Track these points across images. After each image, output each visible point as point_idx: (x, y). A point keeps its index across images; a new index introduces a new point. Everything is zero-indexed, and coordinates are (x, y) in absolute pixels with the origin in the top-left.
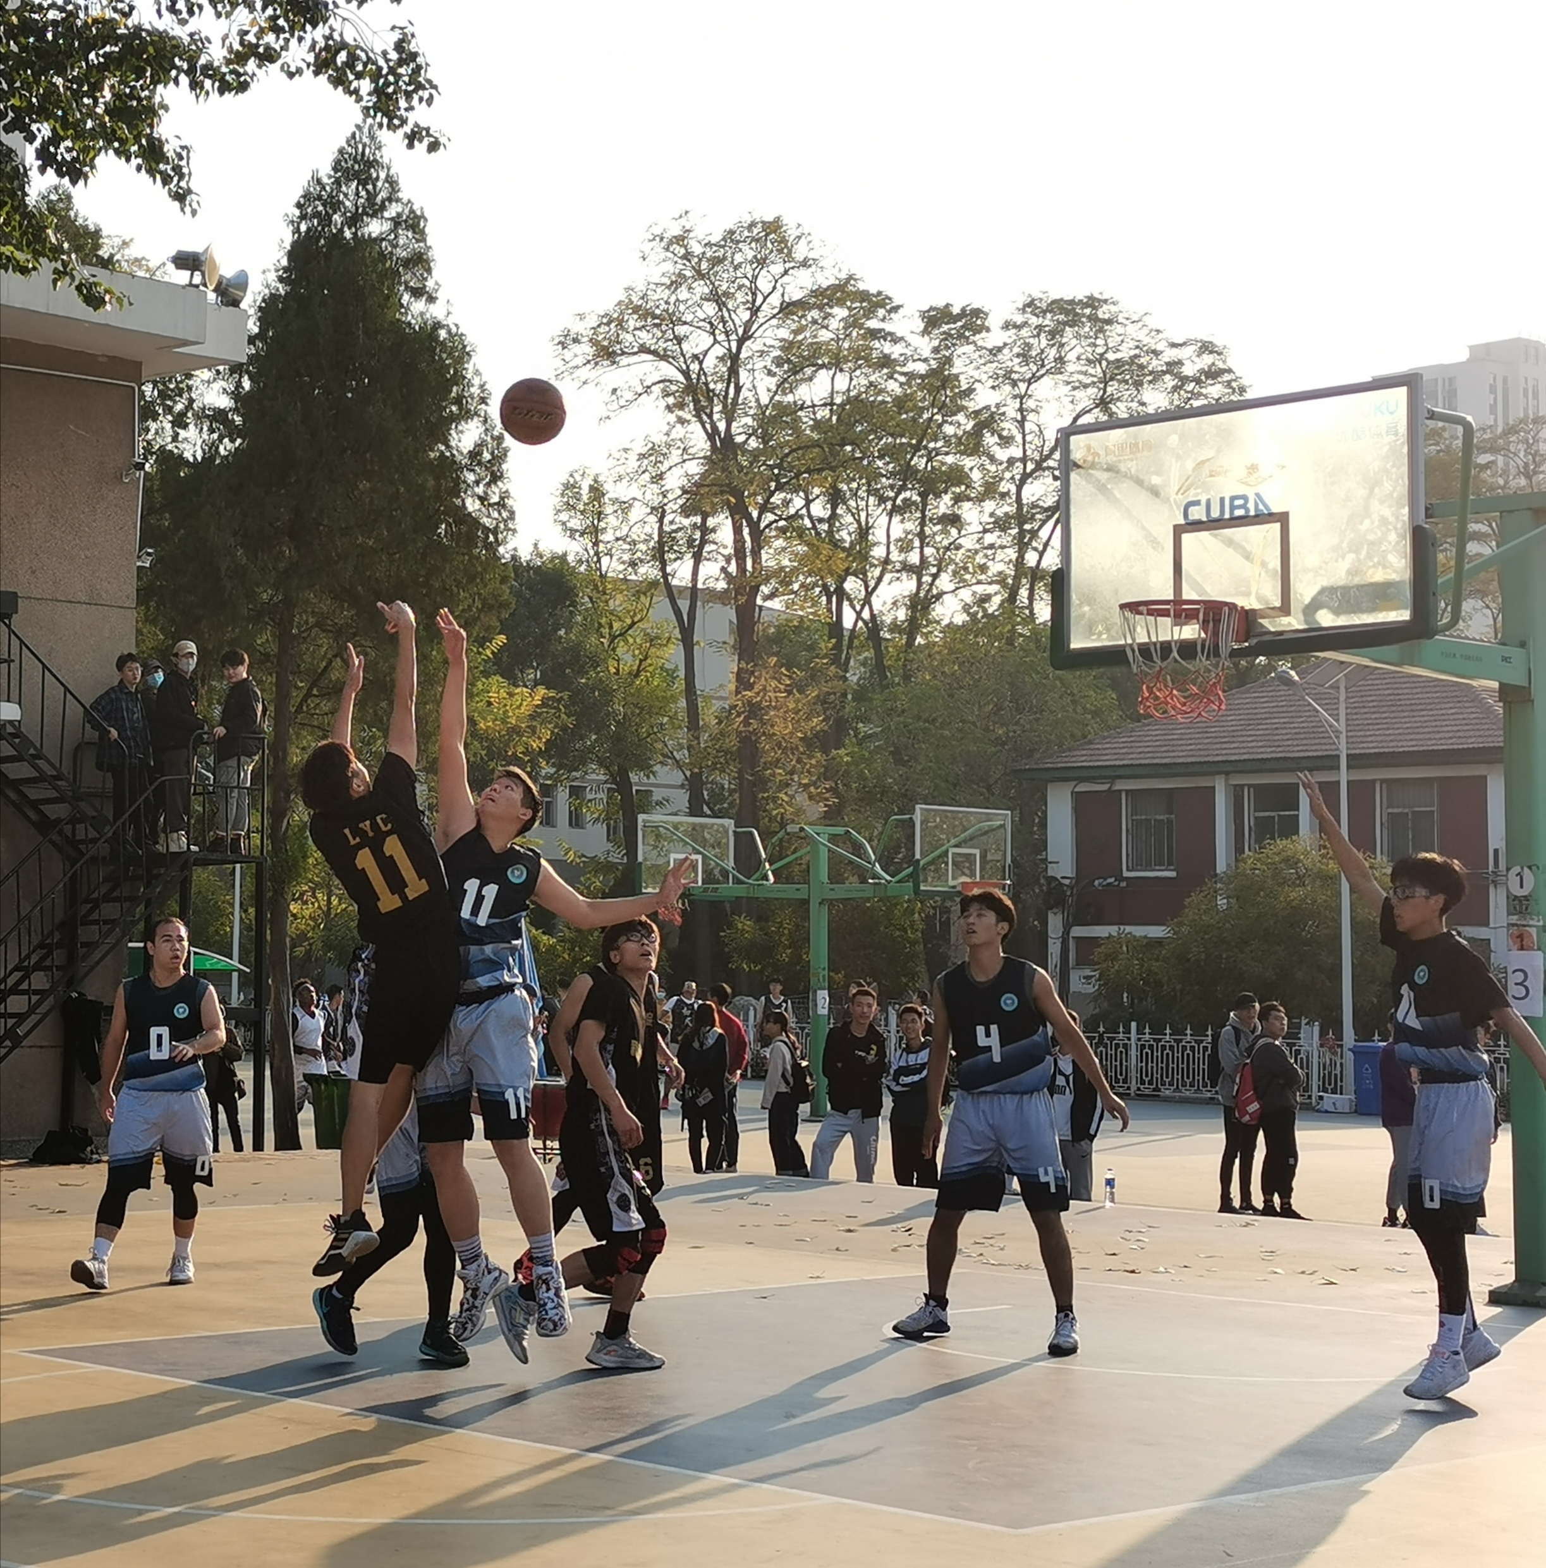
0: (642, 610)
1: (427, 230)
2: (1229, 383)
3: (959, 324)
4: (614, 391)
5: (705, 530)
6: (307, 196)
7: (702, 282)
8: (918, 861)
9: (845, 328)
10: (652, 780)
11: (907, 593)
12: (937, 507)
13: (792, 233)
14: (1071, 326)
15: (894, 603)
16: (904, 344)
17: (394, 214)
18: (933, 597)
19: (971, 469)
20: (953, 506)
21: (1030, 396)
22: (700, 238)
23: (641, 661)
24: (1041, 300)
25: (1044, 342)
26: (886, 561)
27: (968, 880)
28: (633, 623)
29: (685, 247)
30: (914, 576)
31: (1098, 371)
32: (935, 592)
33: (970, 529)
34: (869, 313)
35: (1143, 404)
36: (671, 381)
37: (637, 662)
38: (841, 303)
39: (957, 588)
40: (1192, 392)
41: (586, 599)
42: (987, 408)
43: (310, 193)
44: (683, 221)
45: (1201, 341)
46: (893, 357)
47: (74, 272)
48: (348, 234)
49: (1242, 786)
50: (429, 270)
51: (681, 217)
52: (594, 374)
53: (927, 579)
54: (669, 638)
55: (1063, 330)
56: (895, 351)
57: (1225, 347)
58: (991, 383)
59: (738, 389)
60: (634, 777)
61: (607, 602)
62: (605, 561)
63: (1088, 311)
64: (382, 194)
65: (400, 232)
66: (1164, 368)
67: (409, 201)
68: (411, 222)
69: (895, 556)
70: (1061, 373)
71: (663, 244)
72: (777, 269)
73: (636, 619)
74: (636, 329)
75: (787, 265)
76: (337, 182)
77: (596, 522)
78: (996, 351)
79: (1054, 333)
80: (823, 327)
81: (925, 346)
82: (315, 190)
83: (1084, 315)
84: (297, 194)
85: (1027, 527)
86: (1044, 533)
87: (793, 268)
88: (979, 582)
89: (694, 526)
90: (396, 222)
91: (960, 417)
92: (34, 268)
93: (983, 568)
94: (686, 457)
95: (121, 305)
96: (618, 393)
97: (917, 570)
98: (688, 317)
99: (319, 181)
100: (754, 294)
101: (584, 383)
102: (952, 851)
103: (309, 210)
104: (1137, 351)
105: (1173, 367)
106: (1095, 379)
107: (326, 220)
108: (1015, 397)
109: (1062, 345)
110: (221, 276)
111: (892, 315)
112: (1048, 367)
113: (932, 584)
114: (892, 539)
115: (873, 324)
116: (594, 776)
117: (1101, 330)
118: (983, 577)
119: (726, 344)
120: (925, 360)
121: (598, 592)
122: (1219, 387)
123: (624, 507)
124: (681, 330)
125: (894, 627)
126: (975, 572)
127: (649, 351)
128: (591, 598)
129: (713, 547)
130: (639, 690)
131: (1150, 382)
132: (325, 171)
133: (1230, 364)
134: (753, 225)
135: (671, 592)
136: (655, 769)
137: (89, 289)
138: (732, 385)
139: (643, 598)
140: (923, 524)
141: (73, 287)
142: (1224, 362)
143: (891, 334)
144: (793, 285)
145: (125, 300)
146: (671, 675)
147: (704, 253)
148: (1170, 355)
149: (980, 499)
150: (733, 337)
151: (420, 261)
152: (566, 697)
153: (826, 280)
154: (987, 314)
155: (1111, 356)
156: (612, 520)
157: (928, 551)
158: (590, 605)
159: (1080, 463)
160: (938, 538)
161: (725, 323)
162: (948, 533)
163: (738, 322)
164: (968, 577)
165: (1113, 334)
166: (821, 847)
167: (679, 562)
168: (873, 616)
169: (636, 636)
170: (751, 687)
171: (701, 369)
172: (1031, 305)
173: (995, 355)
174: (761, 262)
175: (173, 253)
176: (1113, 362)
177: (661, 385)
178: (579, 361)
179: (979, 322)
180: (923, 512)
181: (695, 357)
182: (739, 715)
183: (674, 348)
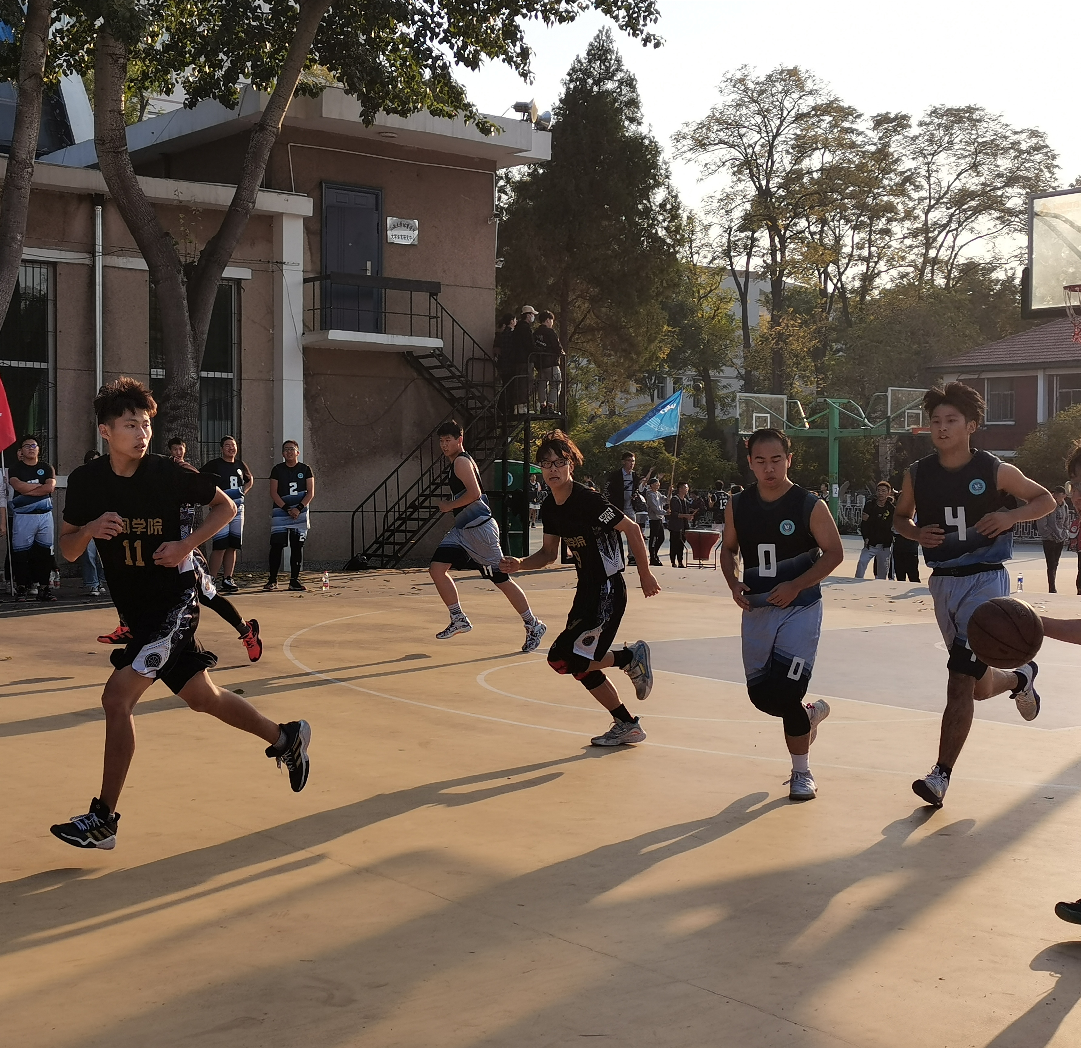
0: (716, 283)
1: (637, 86)
2: (1046, 153)
3: (894, 124)
4: (706, 165)
5: (753, 240)
6: (574, 70)
7: (754, 104)
8: (890, 416)
9: (830, 127)
10: (721, 374)
11: (861, 272)
12: (878, 225)
13: (803, 76)
14: (957, 124)
15: (854, 278)
16: (864, 136)
17: (619, 78)
18: (875, 274)
19: (898, 203)
20: (887, 224)
21: (934, 163)
22: (753, 79)
23: (715, 311)
24: (941, 109)
25: (942, 133)
26: (851, 256)
27: (915, 427)
28: (711, 290)
29: (744, 85)
30: (865, 263)
31: (972, 148)
32: (876, 271)
33: (897, 237)
34: (845, 118)
35: (998, 166)
36: (736, 159)
37: (713, 311)
38: (829, 113)
39: (889, 269)
40: (1025, 159)
41: (686, 278)
42: (909, 170)
43: (575, 67)
44: (743, 71)
45: (1031, 130)
46: (857, 143)
47: (475, 116)
48: (595, 89)
49: (1053, 375)
50: (638, 108)
51: (742, 68)
52: (693, 156)
53: (872, 264)
54: (731, 298)
55: (953, 126)
56: (859, 140)
57: (1045, 133)
58: (912, 156)
59: (773, 163)
60: (711, 373)
61: (697, 279)
62: (696, 257)
63: (967, 115)
64: (613, 67)
65: (623, 87)
66: (1010, 146)
67: (627, 71)
68: (628, 82)
69: (856, 252)
70: (951, 150)
71: (732, 84)
72: (795, 96)
73: (712, 288)
74: (718, 130)
75: (802, 94)
76: (590, 61)
77: (690, 236)
78: (915, 138)
79: (948, 128)
80: (818, 127)
81: (874, 136)
82: (578, 66)
83: (965, 117)
84: (568, 68)
85: (930, 235)
86: (940, 239)
87: (804, 95)
88: (901, 266)
89: (747, 237)
90: (621, 82)
91: (892, 175)
92: (456, 115)
93: (903, 258)
94: (744, 200)
95: (499, 133)
96: (708, 166)
97: (867, 260)
98: (747, 124)
99: (579, 61)
100: (782, 110)
101: (689, 161)
102: (907, 411)
103: (575, 77)
104: (995, 137)
105: (1015, 145)
106: (970, 153)
107: (583, 81)
108: (926, 163)
109: (952, 134)
110: (538, 115)
111: (857, 120)
112: (943, 147)
113: (874, 268)
114: (855, 243)
115: (846, 125)
116: (689, 373)
117: (975, 125)
118: (903, 263)
119: (767, 138)
120: (875, 144)
121: (692, 273)
122: (1040, 155)
123: (707, 228)
124: (743, 131)
125: (853, 291)
126: (898, 260)
127: (725, 143)
128: (688, 277)
129: (757, 249)
130: (715, 326)
131: (1002, 154)
132: (583, 55)
133: (1048, 142)
134: (782, 71)
135: (734, 273)
136: (722, 368)
137: (483, 125)
138: (770, 161)
139: (716, 277)
140: (870, 235)
141: (474, 124)
142: (1044, 141)
143: (856, 130)
144: (804, 104)
145: (501, 130)
146: (731, 318)
147: (755, 88)
148: (1014, 138)
149: (902, 220)
150: (771, 134)
151: (633, 103)
152: (677, 331)
153: (821, 100)
154: (910, 118)
155: (980, 140)
156: (699, 235)
157: (873, 249)
158: (688, 281)
159: (1039, 213)
160: (879, 242)
161: (766, 126)
162: (884, 239)
163: (773, 126)
164: (895, 263)
165: (982, 127)
166: (835, 409)
167: (739, 257)
168: (842, 285)
169: (712, 298)
170: (779, 325)
171: (753, 152)
172: (935, 112)
173: (915, 141)
174: (786, 93)
175: (514, 103)
176: (982, 143)
177: (731, 161)
178: (686, 148)
179: (905, 122)
180: (871, 228)
181: (750, 146)
182: (773, 339)
183: (739, 140)
